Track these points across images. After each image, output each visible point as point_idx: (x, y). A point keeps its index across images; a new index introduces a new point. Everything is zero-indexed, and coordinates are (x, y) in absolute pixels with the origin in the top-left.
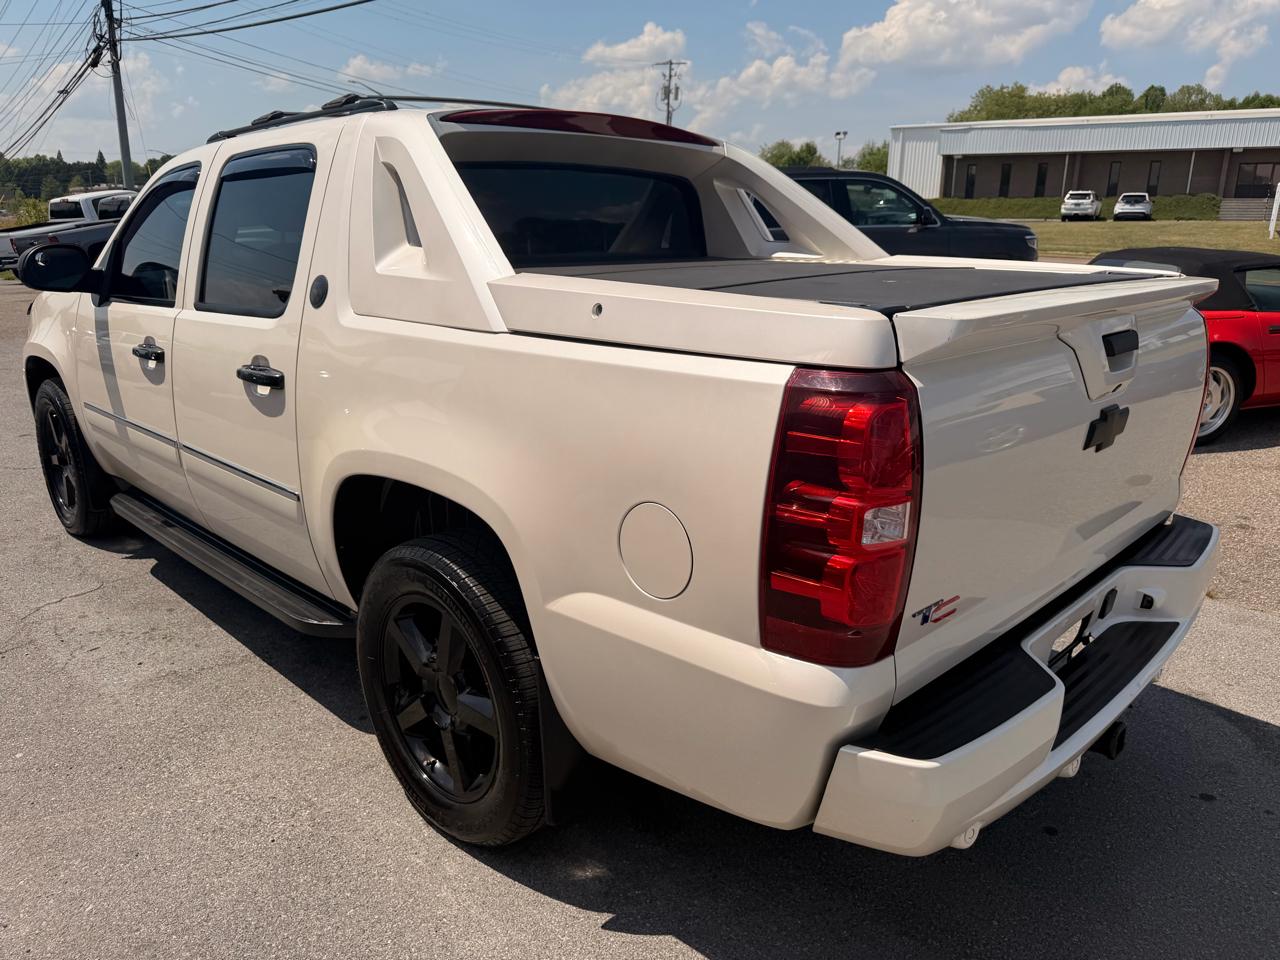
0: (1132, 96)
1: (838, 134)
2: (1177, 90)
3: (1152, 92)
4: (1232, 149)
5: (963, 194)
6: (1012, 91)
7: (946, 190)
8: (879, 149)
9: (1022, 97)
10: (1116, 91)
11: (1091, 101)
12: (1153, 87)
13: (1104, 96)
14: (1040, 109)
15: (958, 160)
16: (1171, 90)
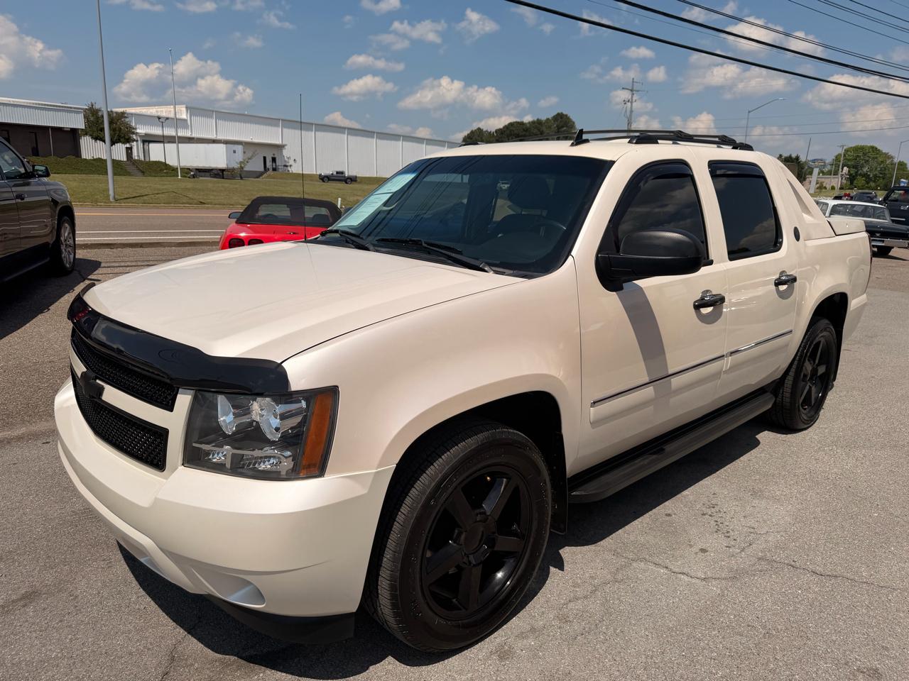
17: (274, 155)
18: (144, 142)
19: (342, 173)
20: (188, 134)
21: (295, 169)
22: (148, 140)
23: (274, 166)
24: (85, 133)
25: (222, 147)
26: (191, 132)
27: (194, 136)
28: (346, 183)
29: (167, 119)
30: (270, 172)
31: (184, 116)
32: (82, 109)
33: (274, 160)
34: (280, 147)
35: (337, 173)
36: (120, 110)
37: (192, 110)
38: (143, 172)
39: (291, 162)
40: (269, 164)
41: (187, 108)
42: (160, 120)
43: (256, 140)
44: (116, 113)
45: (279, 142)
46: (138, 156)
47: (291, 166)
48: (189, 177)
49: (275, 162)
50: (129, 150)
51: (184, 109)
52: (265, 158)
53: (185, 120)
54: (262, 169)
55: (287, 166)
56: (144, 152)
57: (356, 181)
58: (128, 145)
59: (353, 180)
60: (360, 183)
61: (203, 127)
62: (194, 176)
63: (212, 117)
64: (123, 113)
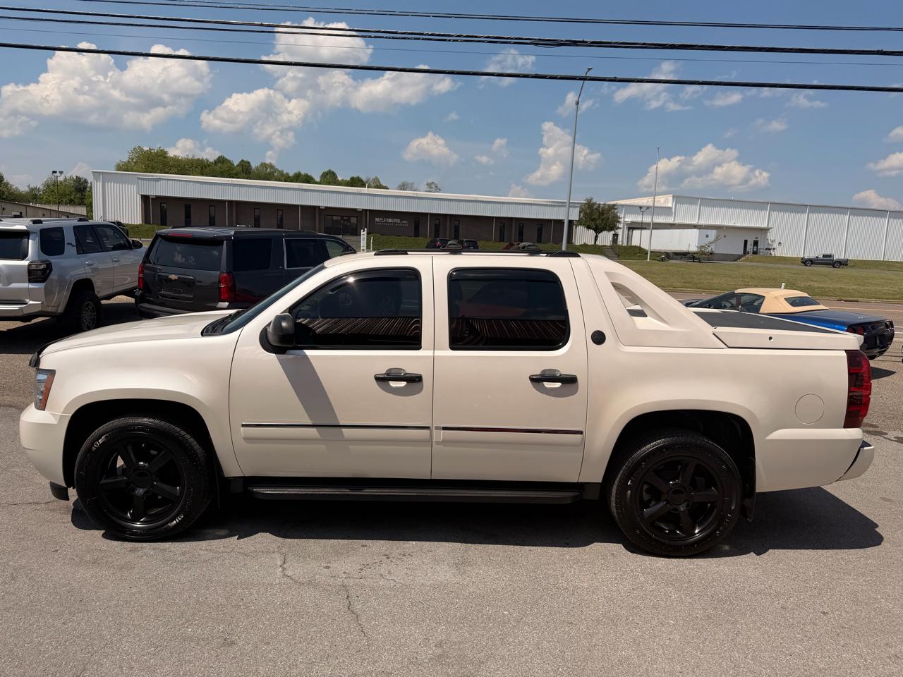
0: (233, 165)
1: (54, 172)
2: (259, 165)
3: (242, 163)
4: (319, 207)
5: (159, 222)
6: (158, 151)
7: (146, 218)
8: (61, 182)
9: (165, 157)
10: (221, 160)
11: (209, 166)
12: (243, 161)
13: (215, 161)
14: (179, 166)
15: (152, 199)
16: (255, 164)
17: (757, 238)
18: (629, 229)
19: (830, 256)
20: (670, 220)
21: (778, 252)
22: (632, 227)
23: (755, 250)
24: (580, 222)
25: (696, 231)
26: (674, 218)
27: (676, 222)
28: (834, 267)
29: (648, 208)
30: (750, 256)
31: (670, 205)
32: (578, 203)
33: (756, 243)
34: (765, 231)
35: (824, 256)
36: (612, 203)
37: (679, 199)
38: (619, 256)
39: (775, 245)
40: (750, 247)
41: (673, 197)
42: (642, 209)
43: (738, 225)
44: (608, 205)
45: (764, 225)
46: (622, 241)
47: (774, 249)
48: (658, 260)
49: (757, 246)
50: (616, 236)
51: (671, 198)
52: (746, 242)
53: (671, 208)
54: (741, 252)
55: (770, 249)
56: (628, 238)
57: (846, 265)
58: (613, 232)
59: (842, 263)
60: (852, 267)
61: (687, 214)
62: (663, 260)
63: (696, 204)
64: (614, 205)
